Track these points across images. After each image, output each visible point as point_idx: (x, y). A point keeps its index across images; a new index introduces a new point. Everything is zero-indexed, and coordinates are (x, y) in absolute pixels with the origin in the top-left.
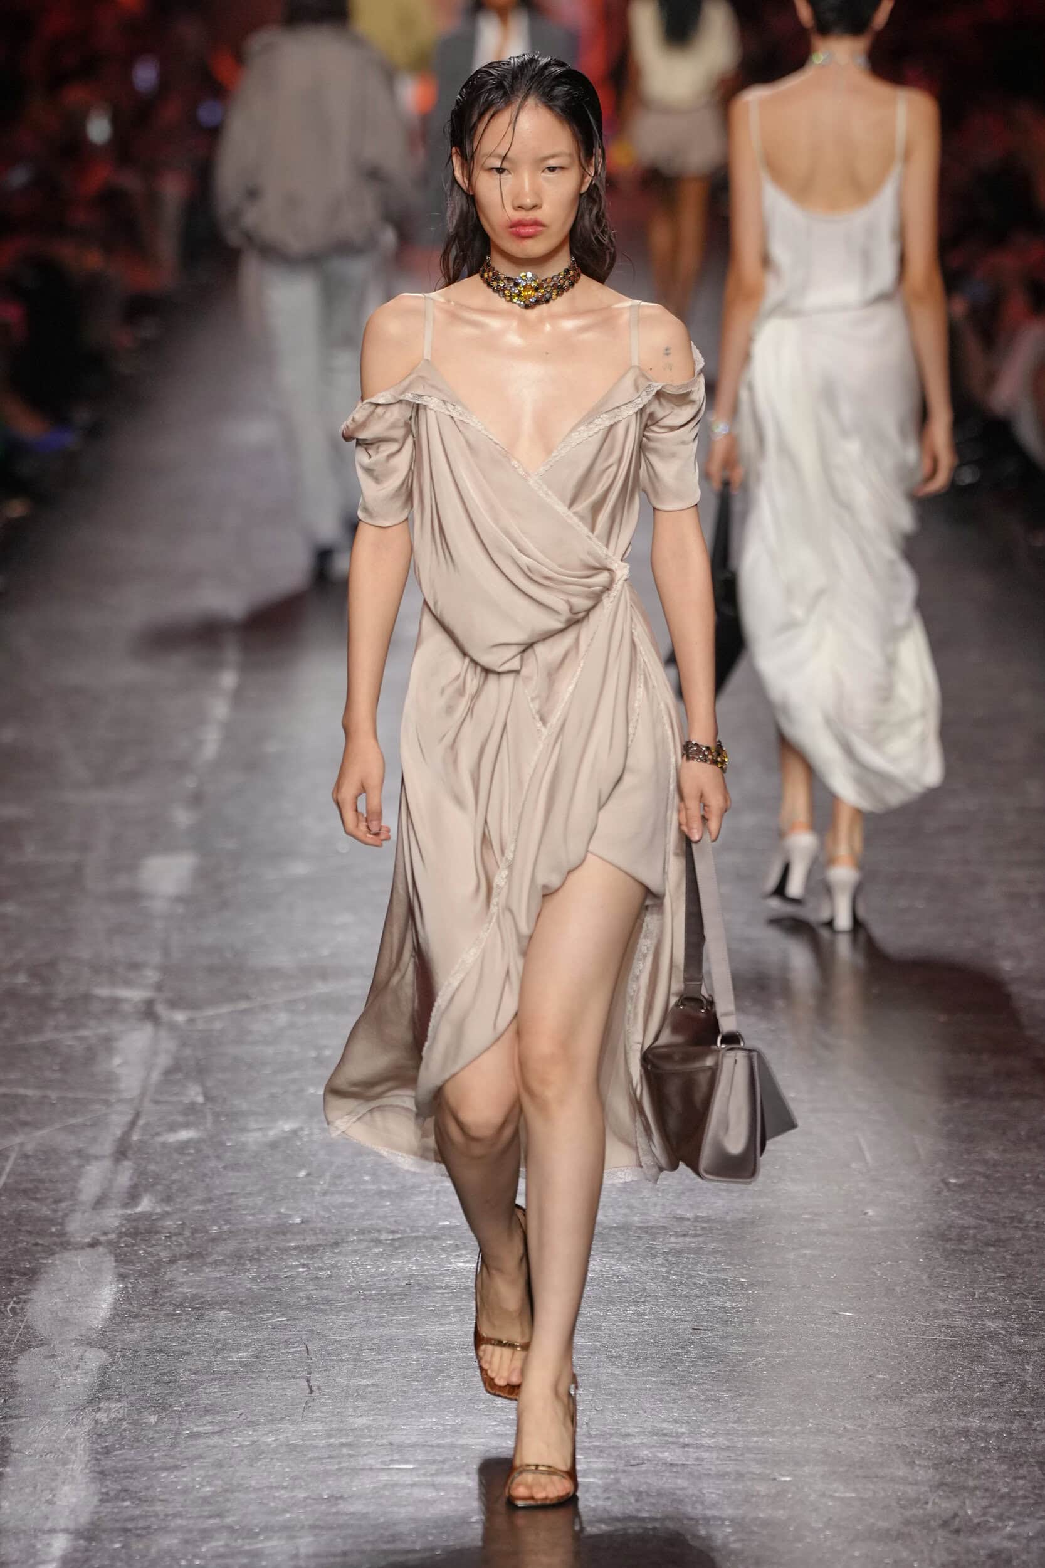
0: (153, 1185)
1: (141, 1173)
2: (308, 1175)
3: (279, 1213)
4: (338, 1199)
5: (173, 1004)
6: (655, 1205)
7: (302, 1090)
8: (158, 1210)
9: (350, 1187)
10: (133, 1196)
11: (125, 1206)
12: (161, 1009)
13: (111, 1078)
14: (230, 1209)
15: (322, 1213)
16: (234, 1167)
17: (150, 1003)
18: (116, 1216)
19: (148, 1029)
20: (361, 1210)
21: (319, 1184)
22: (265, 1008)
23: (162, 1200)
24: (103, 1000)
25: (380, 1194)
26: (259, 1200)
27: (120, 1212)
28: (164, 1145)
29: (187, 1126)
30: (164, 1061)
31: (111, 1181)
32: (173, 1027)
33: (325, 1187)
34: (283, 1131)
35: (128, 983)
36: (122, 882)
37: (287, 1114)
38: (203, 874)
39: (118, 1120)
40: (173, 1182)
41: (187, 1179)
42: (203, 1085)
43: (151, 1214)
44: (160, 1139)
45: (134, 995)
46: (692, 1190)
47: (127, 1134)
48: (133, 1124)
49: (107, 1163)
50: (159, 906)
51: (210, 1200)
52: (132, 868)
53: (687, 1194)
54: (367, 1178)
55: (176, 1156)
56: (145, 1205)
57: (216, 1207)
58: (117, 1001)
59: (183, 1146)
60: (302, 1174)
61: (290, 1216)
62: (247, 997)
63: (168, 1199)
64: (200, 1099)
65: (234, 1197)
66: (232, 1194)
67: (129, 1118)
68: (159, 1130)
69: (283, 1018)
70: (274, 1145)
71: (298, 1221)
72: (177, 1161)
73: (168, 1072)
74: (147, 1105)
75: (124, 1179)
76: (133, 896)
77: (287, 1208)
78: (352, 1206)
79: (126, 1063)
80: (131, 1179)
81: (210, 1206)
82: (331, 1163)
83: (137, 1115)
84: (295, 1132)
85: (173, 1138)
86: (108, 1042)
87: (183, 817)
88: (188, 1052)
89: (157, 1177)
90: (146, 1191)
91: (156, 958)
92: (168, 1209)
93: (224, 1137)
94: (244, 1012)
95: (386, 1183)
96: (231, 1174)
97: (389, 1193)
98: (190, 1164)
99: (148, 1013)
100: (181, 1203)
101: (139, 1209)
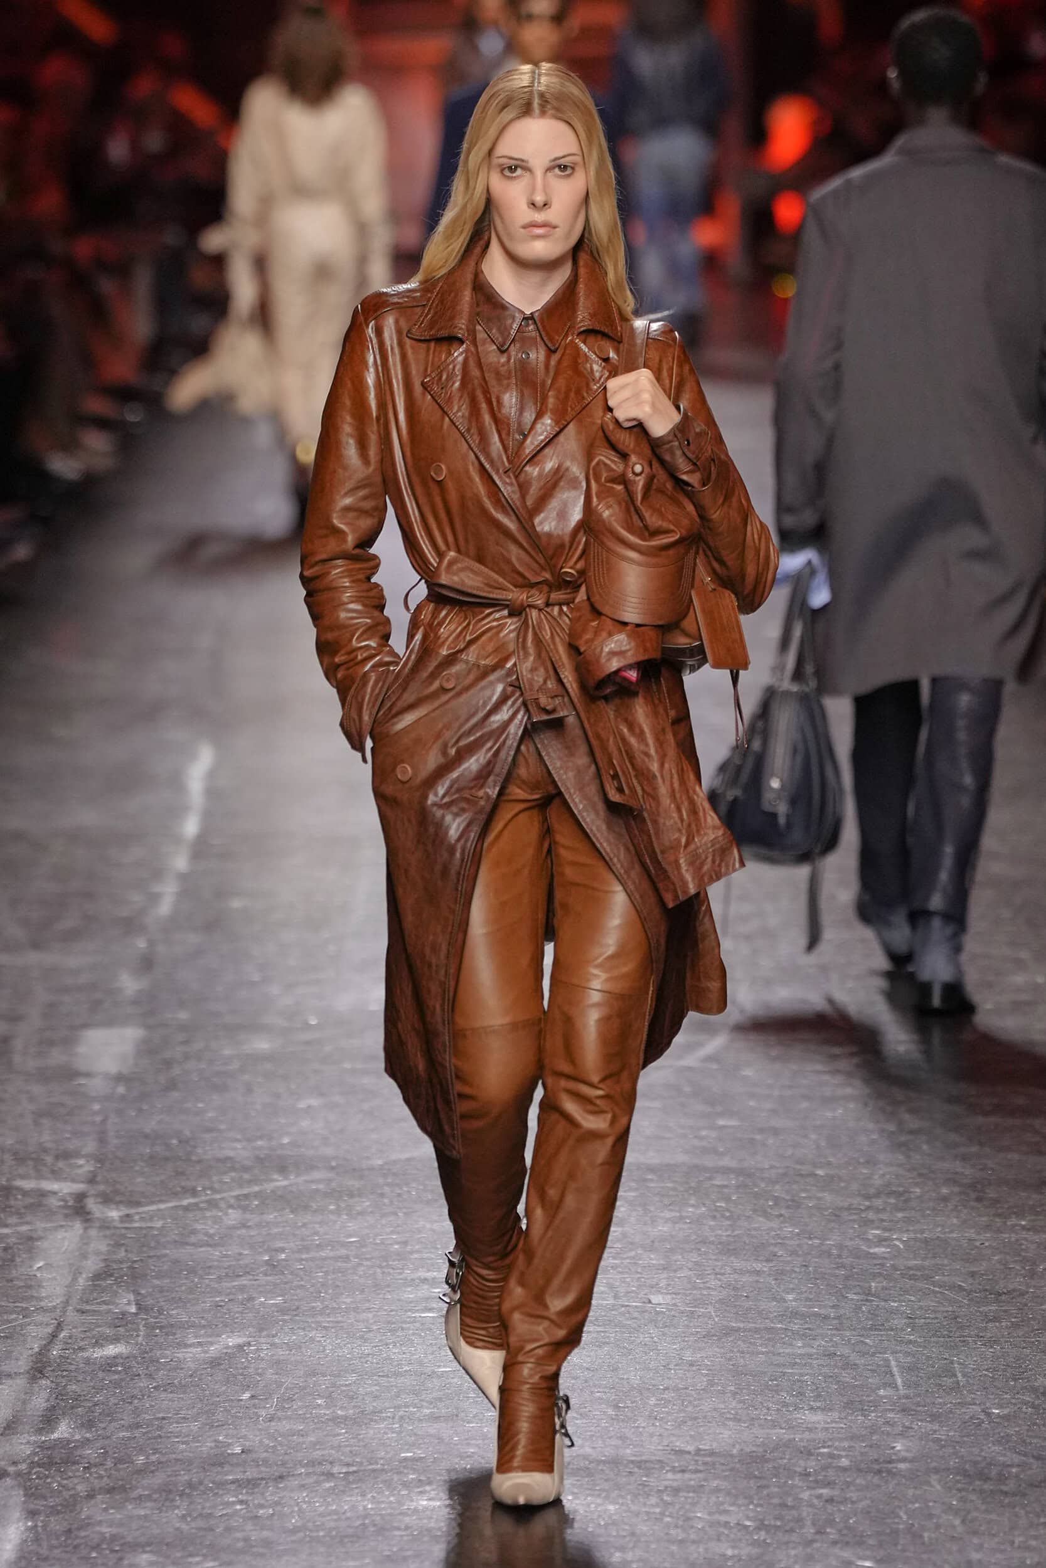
0: (72, 1408)
1: (59, 1394)
2: (253, 1397)
3: (215, 1441)
4: (285, 1426)
5: (107, 1199)
6: (652, 1435)
7: (251, 1299)
8: (77, 1437)
9: (300, 1412)
10: (49, 1420)
11: (40, 1431)
12: (91, 1204)
13: (31, 1283)
14: (160, 1437)
15: (266, 1442)
16: (168, 1387)
17: (81, 1197)
18: (28, 1442)
19: (78, 1226)
20: (312, 1439)
21: (265, 1407)
22: (212, 1204)
23: (82, 1425)
24: (25, 1193)
25: (335, 1420)
26: (195, 1426)
27: (33, 1438)
28: (88, 1361)
29: (116, 1340)
30: (92, 1265)
31: (24, 1402)
32: (105, 1225)
33: (272, 1411)
34: (228, 1347)
35: (56, 1175)
36: (56, 1057)
37: (231, 1326)
38: (147, 1049)
39: (36, 1333)
40: (96, 1405)
41: (113, 1400)
42: (136, 1293)
43: (69, 1442)
44: (85, 1354)
45: (65, 1188)
46: (696, 1418)
47: (45, 1349)
48: (54, 1336)
49: (21, 1382)
50: (96, 1086)
51: (138, 1426)
52: (69, 1042)
53: (690, 1423)
54: (319, 1402)
55: (101, 1375)
56: (63, 1430)
57: (144, 1434)
58: (43, 1194)
59: (109, 1364)
60: (246, 1395)
61: (229, 1444)
62: (194, 1192)
63: (89, 1424)
64: (133, 1309)
65: (164, 1422)
66: (164, 1418)
67: (49, 1330)
68: (82, 1344)
69: (233, 1216)
70: (215, 1363)
71: (238, 1450)
72: (104, 1379)
73: (97, 1276)
74: (71, 1316)
75: (40, 1401)
76: (69, 1074)
77: (226, 1436)
78: (300, 1433)
79: (48, 1266)
80: (48, 1400)
81: (137, 1433)
82: (279, 1385)
83: (59, 1327)
84: (240, 1347)
85: (98, 1353)
86: (30, 1240)
87: (129, 984)
88: (122, 1254)
89: (77, 1398)
90: (64, 1413)
91: (90, 1146)
92: (88, 1435)
93: (159, 1353)
94: (186, 1209)
95: (342, 1408)
96: (163, 1395)
97: (346, 1418)
98: (117, 1384)
99: (78, 1209)
100: (105, 1428)
101: (55, 1435)
